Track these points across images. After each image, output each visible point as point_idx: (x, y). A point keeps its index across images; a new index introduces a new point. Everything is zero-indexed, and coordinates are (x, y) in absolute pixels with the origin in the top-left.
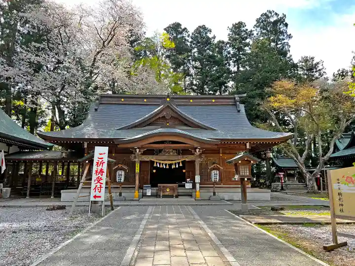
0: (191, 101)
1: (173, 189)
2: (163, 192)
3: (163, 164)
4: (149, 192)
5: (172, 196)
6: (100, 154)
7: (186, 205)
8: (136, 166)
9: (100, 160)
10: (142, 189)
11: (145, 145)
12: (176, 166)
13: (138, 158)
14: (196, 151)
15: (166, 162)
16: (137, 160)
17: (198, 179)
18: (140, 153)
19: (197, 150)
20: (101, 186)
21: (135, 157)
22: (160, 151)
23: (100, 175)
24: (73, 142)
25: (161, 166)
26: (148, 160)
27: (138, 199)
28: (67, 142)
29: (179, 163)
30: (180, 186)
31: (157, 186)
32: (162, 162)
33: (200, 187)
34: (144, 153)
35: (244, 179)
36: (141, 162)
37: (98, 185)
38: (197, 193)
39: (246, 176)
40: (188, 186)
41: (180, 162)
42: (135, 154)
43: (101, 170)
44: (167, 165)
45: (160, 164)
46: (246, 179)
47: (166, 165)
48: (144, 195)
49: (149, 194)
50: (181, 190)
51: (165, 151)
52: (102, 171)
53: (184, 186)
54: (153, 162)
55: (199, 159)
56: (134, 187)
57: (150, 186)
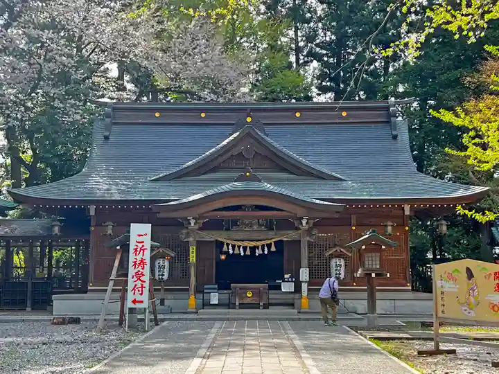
0: (298, 115)
1: (257, 293)
2: (241, 298)
3: (239, 247)
4: (214, 298)
5: (256, 306)
6: (139, 236)
7: (280, 320)
8: (191, 250)
9: (140, 245)
10: (202, 292)
11: (207, 212)
12: (263, 250)
13: (193, 236)
14: (302, 224)
15: (246, 244)
16: (191, 239)
17: (304, 274)
18: (197, 227)
19: (304, 222)
20: (142, 285)
21: (188, 235)
22: (235, 222)
23: (140, 268)
24: (73, 206)
25: (237, 252)
26: (212, 240)
27: (195, 310)
28: (62, 206)
29: (269, 246)
30: (271, 288)
31: (229, 288)
32: (237, 243)
33: (309, 290)
34: (205, 227)
35: (371, 274)
36: (200, 244)
37: (139, 283)
38: (303, 300)
39: (373, 271)
40: (287, 287)
41: (271, 243)
42: (187, 228)
43: (142, 260)
44: (248, 249)
45: (234, 247)
46: (373, 275)
47: (245, 249)
48: (206, 304)
49: (215, 301)
50: (273, 295)
51: (243, 224)
52: (142, 262)
53: (279, 287)
54: (222, 243)
55: (308, 238)
56: (188, 290)
57: (216, 286)
